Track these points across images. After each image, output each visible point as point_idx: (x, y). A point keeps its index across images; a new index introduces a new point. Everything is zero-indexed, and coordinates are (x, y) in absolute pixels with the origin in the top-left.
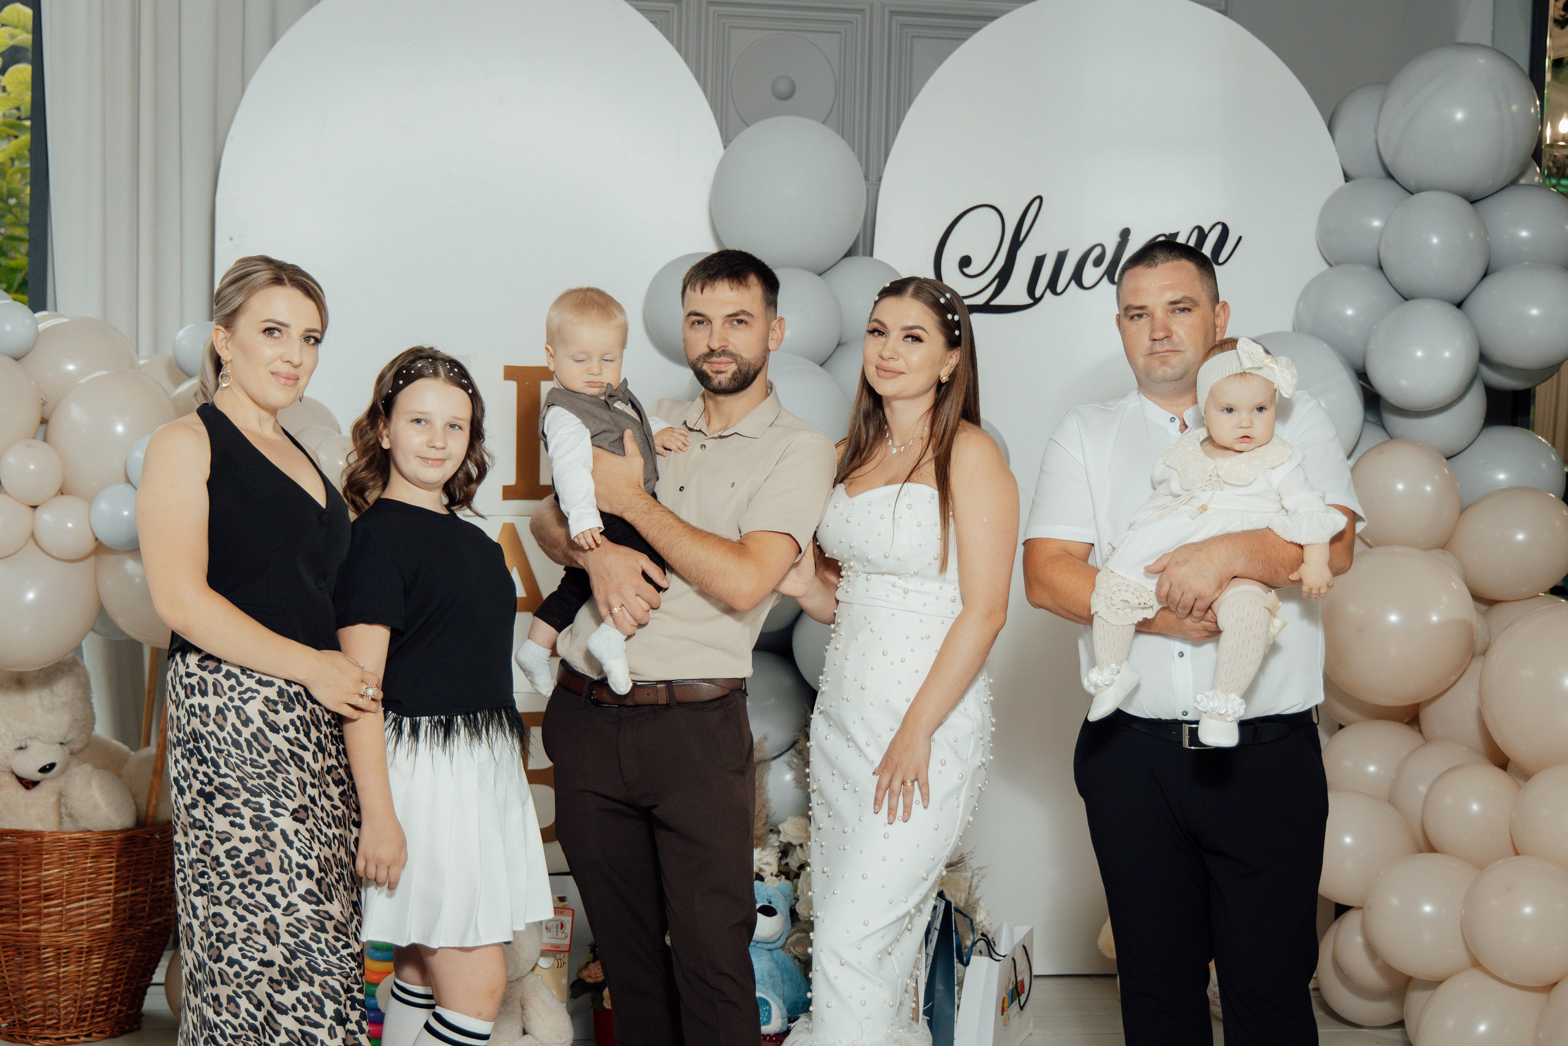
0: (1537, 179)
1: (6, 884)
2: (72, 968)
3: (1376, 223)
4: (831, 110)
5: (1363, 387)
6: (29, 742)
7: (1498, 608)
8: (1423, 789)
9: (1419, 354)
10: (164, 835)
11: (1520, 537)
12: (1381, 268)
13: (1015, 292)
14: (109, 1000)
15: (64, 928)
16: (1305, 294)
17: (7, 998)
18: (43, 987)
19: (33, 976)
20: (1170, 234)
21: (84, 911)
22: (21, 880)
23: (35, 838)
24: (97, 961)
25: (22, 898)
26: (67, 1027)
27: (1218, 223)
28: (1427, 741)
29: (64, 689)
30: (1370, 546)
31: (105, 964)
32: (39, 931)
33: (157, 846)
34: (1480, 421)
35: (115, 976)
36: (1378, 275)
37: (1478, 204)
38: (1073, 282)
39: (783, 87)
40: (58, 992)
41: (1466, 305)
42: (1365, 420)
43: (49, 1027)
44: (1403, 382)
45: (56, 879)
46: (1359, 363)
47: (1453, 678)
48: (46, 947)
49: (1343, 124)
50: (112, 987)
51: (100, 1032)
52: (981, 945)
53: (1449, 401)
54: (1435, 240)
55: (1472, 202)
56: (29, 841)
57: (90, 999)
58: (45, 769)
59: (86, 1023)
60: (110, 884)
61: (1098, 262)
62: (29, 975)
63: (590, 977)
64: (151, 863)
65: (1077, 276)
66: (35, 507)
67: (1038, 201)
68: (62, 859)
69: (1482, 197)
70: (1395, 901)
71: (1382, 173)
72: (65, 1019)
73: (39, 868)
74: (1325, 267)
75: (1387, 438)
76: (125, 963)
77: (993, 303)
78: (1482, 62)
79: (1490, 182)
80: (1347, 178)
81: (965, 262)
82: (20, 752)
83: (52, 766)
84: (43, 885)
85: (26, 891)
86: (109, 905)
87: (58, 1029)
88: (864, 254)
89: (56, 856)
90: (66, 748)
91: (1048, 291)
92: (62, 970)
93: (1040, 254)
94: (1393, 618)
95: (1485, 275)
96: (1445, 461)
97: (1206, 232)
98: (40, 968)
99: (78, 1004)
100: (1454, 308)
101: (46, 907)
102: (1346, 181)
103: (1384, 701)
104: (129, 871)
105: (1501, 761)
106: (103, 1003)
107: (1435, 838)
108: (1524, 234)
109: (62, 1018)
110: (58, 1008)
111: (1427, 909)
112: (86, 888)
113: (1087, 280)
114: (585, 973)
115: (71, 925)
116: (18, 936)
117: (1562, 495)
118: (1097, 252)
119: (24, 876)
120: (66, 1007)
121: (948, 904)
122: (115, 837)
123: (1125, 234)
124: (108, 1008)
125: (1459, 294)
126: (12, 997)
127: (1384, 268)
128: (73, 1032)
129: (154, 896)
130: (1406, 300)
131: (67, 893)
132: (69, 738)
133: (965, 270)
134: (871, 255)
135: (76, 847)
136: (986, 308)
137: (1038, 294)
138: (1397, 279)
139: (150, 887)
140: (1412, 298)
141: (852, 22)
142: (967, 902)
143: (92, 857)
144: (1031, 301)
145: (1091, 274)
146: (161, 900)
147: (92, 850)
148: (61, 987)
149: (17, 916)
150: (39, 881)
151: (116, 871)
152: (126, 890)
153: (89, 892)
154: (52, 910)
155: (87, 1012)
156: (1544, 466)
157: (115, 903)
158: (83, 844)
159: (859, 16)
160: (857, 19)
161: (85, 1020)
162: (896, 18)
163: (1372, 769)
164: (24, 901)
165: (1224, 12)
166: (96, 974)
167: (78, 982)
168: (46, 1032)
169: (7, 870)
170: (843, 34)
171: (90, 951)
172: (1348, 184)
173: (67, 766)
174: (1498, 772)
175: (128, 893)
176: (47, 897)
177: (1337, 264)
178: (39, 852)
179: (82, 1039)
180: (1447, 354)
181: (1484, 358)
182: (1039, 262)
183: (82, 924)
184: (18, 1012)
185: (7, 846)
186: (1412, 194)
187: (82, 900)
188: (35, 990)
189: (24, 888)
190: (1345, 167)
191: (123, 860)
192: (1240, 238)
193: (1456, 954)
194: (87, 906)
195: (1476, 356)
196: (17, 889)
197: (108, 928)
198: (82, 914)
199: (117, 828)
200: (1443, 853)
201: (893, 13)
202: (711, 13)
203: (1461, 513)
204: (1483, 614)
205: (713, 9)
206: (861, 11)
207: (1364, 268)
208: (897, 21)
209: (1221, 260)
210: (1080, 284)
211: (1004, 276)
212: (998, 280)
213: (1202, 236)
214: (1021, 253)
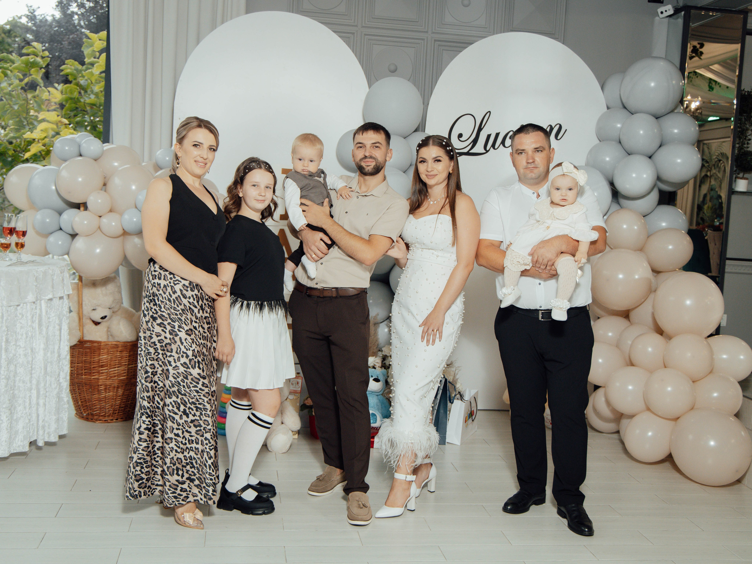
0: (681, 111)
1: (87, 361)
2: (111, 394)
3: (619, 126)
4: (411, 76)
5: (612, 188)
6: (97, 307)
7: (661, 274)
8: (630, 342)
9: (634, 175)
11: (670, 247)
12: (620, 142)
13: (479, 148)
14: (125, 406)
15: (108, 378)
16: (591, 151)
17: (86, 404)
18: (100, 400)
19: (96, 396)
21: (116, 372)
22: (92, 359)
23: (98, 344)
24: (120, 392)
25: (93, 366)
26: (109, 416)
27: (558, 124)
28: (631, 324)
29: (111, 287)
30: (612, 249)
31: (123, 393)
32: (98, 379)
34: (657, 203)
35: (128, 397)
36: (620, 145)
37: (659, 119)
38: (501, 145)
39: (392, 68)
40: (106, 402)
41: (651, 158)
42: (612, 201)
43: (102, 416)
44: (628, 186)
45: (106, 359)
46: (611, 179)
47: (643, 300)
48: (101, 385)
49: (608, 87)
50: (127, 401)
51: (121, 418)
52: (458, 396)
53: (644, 194)
54: (641, 132)
55: (657, 118)
56: (96, 344)
57: (117, 406)
58: (103, 318)
59: (116, 415)
60: (126, 362)
61: (511, 138)
62: (94, 396)
63: (308, 403)
65: (503, 143)
66: (100, 217)
67: (489, 113)
68: (108, 352)
69: (660, 116)
70: (618, 384)
71: (621, 106)
72: (108, 413)
73: (99, 355)
74: (598, 142)
75: (620, 208)
76: (132, 392)
77: (470, 152)
78: (662, 64)
79: (664, 111)
80: (608, 108)
81: (460, 136)
82: (94, 311)
83: (106, 317)
84: (101, 362)
85: (94, 364)
86: (125, 370)
87: (105, 417)
88: (422, 131)
89: (106, 351)
90: (111, 310)
91: (492, 148)
92: (107, 394)
93: (489, 134)
94: (621, 276)
95: (660, 146)
96: (643, 217)
97: (553, 127)
98: (98, 393)
99: (113, 407)
100: (648, 158)
101: (102, 370)
103: (616, 308)
104: (134, 357)
105: (660, 331)
106: (122, 407)
107: (634, 362)
108: (676, 131)
109: (107, 412)
110: (105, 409)
111: (630, 387)
112: (117, 363)
113: (507, 145)
114: (306, 402)
115: (111, 377)
116: (91, 381)
117: (687, 232)
118: (511, 134)
119: (93, 358)
120: (108, 408)
121: (446, 380)
122: (128, 344)
124: (124, 409)
125: (650, 152)
126: (88, 404)
127: (621, 142)
128: (111, 418)
130: (629, 155)
131: (110, 365)
132: (112, 306)
133: (460, 139)
134: (424, 132)
135: (113, 348)
136: (468, 154)
137: (488, 149)
138: (626, 147)
140: (632, 154)
141: (419, 43)
142: (453, 380)
143: (120, 352)
144: (485, 152)
147: (120, 349)
148: (107, 401)
149: (91, 373)
150: (99, 360)
151: (129, 357)
152: (132, 364)
153: (118, 365)
154: (104, 371)
155: (116, 411)
156: (680, 221)
157: (128, 369)
158: (116, 346)
159: (422, 41)
160: (421, 43)
161: (115, 414)
163: (610, 334)
164: (94, 367)
165: (563, 44)
166: (120, 396)
167: (113, 399)
168: (101, 417)
169: (87, 355)
170: (416, 48)
171: (118, 387)
172: (608, 110)
173: (111, 317)
174: (658, 336)
175: (133, 366)
176: (102, 366)
177: (603, 141)
178: (99, 349)
179: (114, 421)
180: (645, 176)
181: (659, 178)
182: (489, 136)
183: (115, 376)
184: (90, 410)
185: (88, 346)
186: (633, 114)
187: (115, 368)
188: (97, 402)
189: (93, 363)
190: (607, 104)
191: (132, 353)
192: (566, 130)
193: (640, 405)
194: (117, 370)
195: (656, 177)
196: (91, 363)
197: (124, 379)
198: (115, 373)
199: (129, 341)
200: (637, 366)
201: (435, 41)
202: (366, 39)
203: (648, 237)
204: (655, 276)
205: (366, 37)
206: (423, 39)
207: (614, 143)
208: (437, 44)
209: (559, 138)
210: (504, 146)
211: (475, 142)
212: (472, 143)
213: (551, 129)
214: (482, 133)
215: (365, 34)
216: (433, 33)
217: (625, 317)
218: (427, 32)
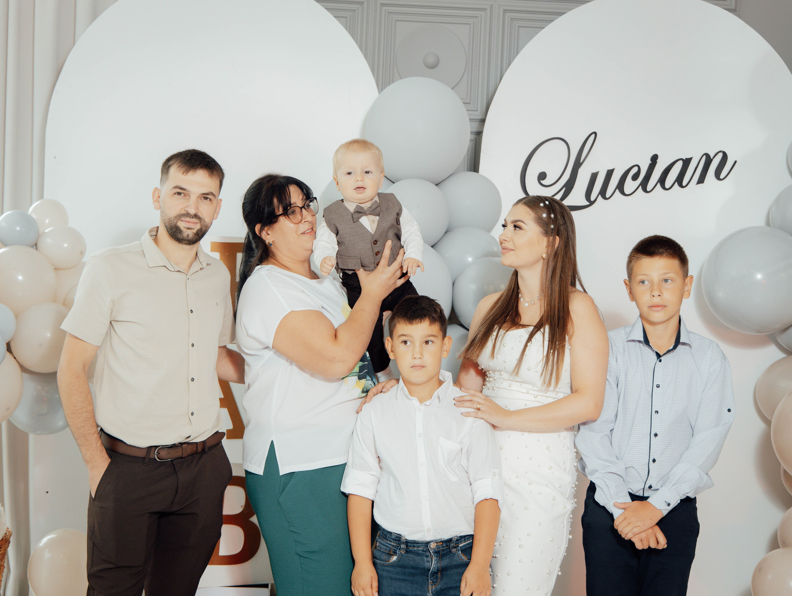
13: (577, 197)
20: (686, 159)
27: (720, 152)
38: (617, 190)
39: (431, 60)
61: (635, 177)
65: (620, 187)
67: (593, 135)
74: (791, 183)
81: (542, 176)
91: (600, 196)
93: (595, 171)
97: (712, 158)
118: (635, 170)
123: (654, 159)
133: (542, 182)
137: (592, 199)
141: (478, 17)
144: (588, 203)
145: (630, 185)
159: (483, 13)
160: (481, 15)
162: (508, 14)
170: (472, 25)
182: (594, 177)
192: (736, 162)
201: (505, 11)
202: (383, 11)
205: (384, 8)
206: (484, 10)
208: (509, 16)
209: (722, 177)
210: (623, 193)
211: (569, 186)
212: (564, 189)
213: (709, 161)
214: (581, 171)
215: (381, 4)
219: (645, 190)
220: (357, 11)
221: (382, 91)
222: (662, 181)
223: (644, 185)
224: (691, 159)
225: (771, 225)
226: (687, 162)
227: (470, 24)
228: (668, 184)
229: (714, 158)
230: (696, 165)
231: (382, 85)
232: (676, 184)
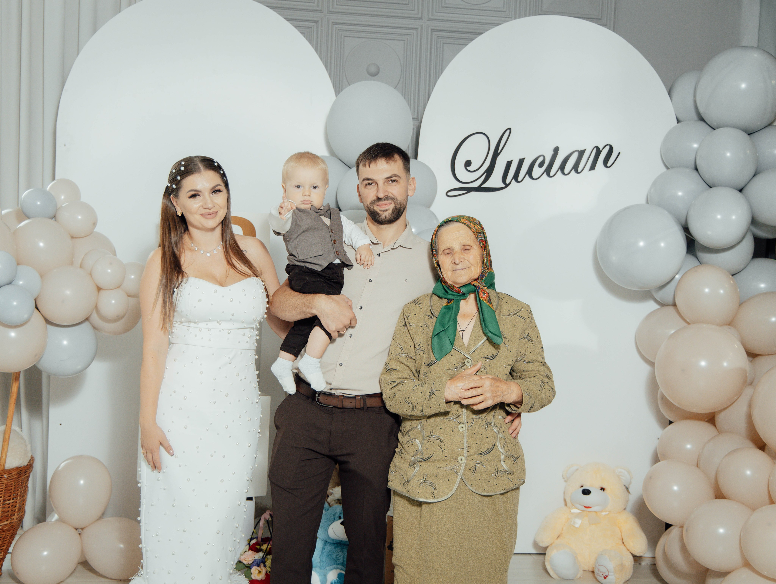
3: (695, 146)
4: (399, 82)
5: (686, 236)
7: (759, 359)
8: (717, 461)
9: (719, 217)
10: (10, 475)
12: (696, 169)
13: (495, 180)
16: (654, 184)
20: (581, 150)
27: (608, 145)
28: (720, 432)
30: (688, 323)
33: (5, 482)
34: (752, 255)
36: (696, 173)
37: (751, 135)
38: (527, 175)
39: (373, 69)
41: (744, 191)
42: (687, 254)
44: (709, 233)
46: (684, 223)
47: (735, 398)
49: (678, 91)
53: (734, 244)
54: (728, 154)
55: (749, 134)
61: (541, 165)
63: (246, 560)
64: (2, 491)
65: (530, 173)
67: (508, 131)
69: (753, 132)
70: (701, 526)
71: (696, 117)
74: (665, 169)
75: (699, 264)
77: (483, 186)
78: (756, 56)
79: (759, 123)
80: (678, 121)
81: (468, 163)
91: (513, 180)
93: (509, 160)
94: (703, 364)
95: (754, 175)
96: (731, 276)
97: (601, 149)
100: (738, 192)
102: (678, 123)
103: (695, 410)
105: (762, 446)
111: (721, 531)
113: (535, 175)
114: (243, 558)
118: (540, 159)
123: (556, 150)
125: (741, 183)
127: (698, 169)
129: (4, 509)
130: (711, 188)
133: (468, 168)
136: (479, 189)
137: (508, 182)
138: (706, 177)
139: (2, 505)
140: (714, 186)
141: (410, 35)
144: (504, 186)
145: (537, 171)
146: (8, 511)
159: (415, 32)
160: (413, 33)
162: (434, 33)
163: (689, 446)
170: (406, 41)
172: (679, 124)
174: (760, 452)
177: (672, 167)
180: (734, 217)
181: (754, 222)
182: (509, 164)
186: (714, 129)
190: (677, 115)
192: (619, 153)
193: (735, 558)
195: (750, 220)
200: (729, 499)
201: (433, 30)
202: (334, 29)
203: (740, 305)
204: (751, 362)
205: (335, 26)
206: (416, 29)
207: (688, 170)
208: (435, 35)
209: (609, 165)
210: (531, 177)
211: (489, 172)
212: (485, 174)
213: (598, 152)
214: (499, 159)
215: (333, 23)
216: (430, 19)
217: (708, 421)
218: (421, 18)
219: (549, 175)
220: (313, 28)
221: (339, 93)
222: (562, 168)
223: (548, 171)
224: (584, 150)
225: (649, 202)
226: (581, 153)
227: (404, 40)
228: (567, 170)
229: (602, 149)
230: (588, 156)
231: (338, 89)
232: (573, 170)
